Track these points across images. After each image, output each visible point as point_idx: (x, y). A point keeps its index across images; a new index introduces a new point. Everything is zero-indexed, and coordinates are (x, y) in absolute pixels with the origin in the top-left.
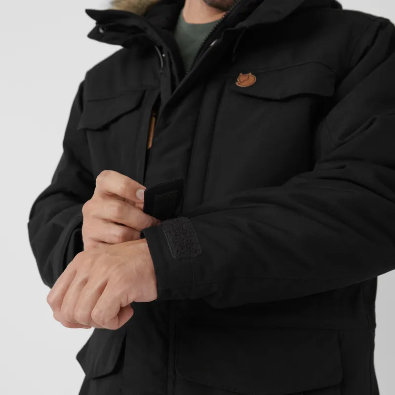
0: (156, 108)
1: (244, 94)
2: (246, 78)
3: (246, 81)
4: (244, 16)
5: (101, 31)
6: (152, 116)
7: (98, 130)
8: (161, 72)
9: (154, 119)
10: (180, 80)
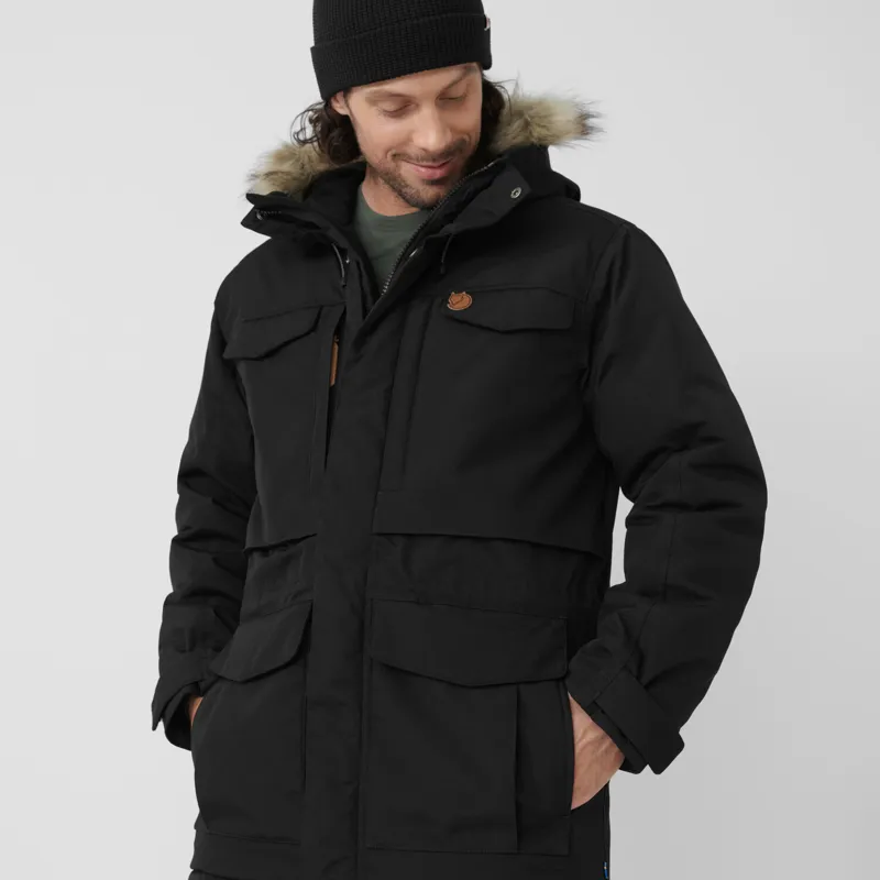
0: (339, 331)
1: (458, 319)
2: (460, 298)
3: (459, 302)
4: (450, 217)
5: (259, 217)
6: (333, 342)
7: (256, 359)
8: (343, 283)
9: (336, 347)
10: (374, 302)
